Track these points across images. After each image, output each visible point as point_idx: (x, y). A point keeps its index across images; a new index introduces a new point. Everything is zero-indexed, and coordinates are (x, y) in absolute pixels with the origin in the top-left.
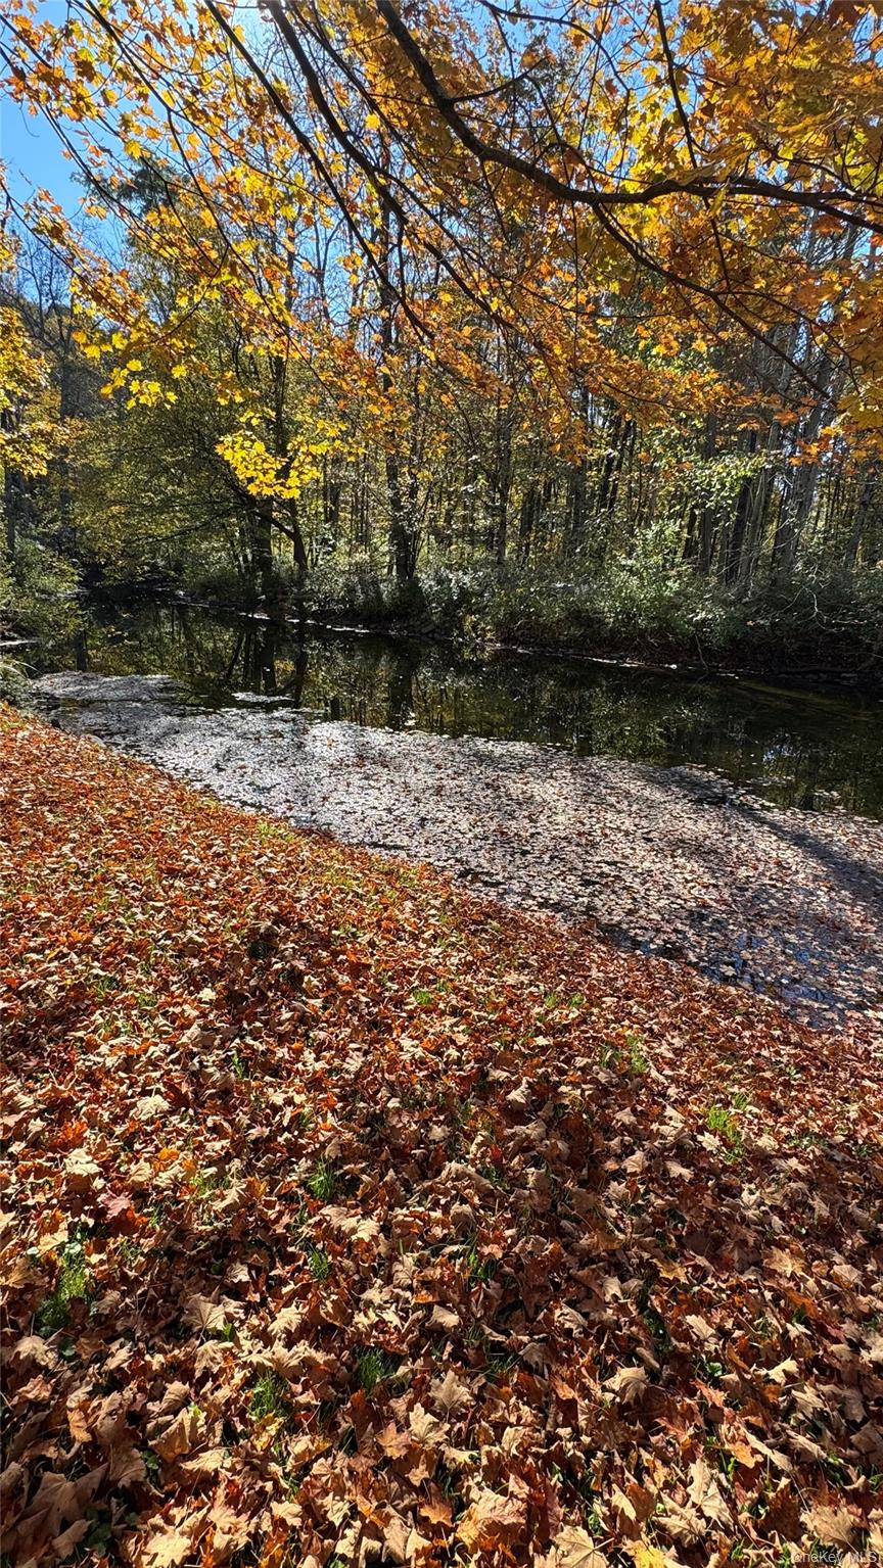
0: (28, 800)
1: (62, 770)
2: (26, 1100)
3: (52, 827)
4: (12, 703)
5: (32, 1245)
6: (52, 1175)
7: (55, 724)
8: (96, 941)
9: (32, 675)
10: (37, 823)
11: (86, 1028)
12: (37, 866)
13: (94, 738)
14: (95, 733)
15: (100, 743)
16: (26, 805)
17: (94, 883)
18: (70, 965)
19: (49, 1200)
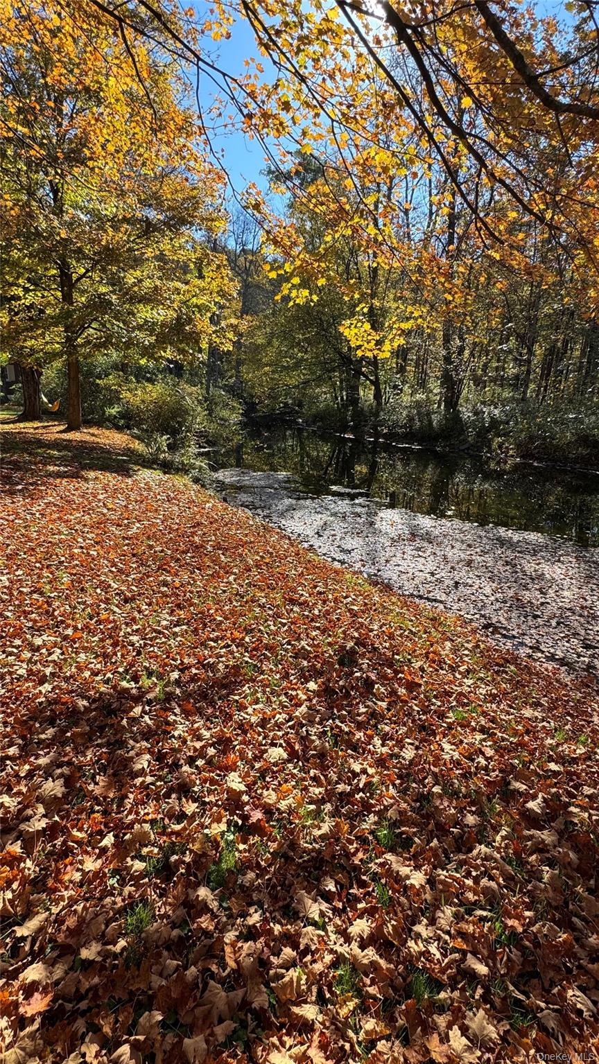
0: (211, 546)
1: (230, 529)
2: (207, 734)
3: (223, 564)
4: (203, 486)
5: (207, 827)
6: (219, 785)
7: (225, 500)
8: (247, 639)
9: (214, 469)
10: (216, 561)
11: (240, 694)
12: (215, 587)
13: (246, 510)
14: (247, 507)
15: (250, 513)
16: (210, 549)
17: (247, 602)
18: (232, 653)
19: (217, 801)
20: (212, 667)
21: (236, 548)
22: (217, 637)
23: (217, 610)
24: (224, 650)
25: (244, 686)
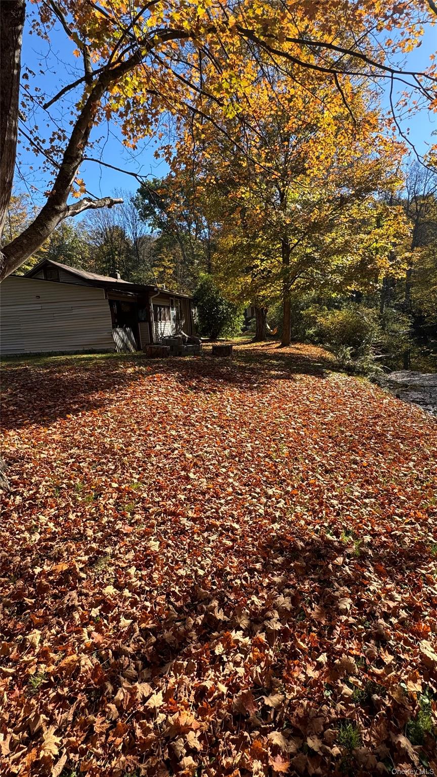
0: (391, 435)
1: (406, 422)
2: (399, 597)
3: (402, 451)
4: (379, 385)
5: (403, 682)
6: (413, 648)
8: (430, 521)
9: (388, 372)
10: (396, 448)
11: (426, 569)
12: (397, 470)
13: (418, 406)
15: (421, 408)
16: (390, 437)
17: (427, 487)
18: (416, 530)
19: (411, 661)
20: (399, 539)
21: (413, 438)
22: (402, 513)
23: (400, 490)
24: (409, 526)
25: (429, 562)
